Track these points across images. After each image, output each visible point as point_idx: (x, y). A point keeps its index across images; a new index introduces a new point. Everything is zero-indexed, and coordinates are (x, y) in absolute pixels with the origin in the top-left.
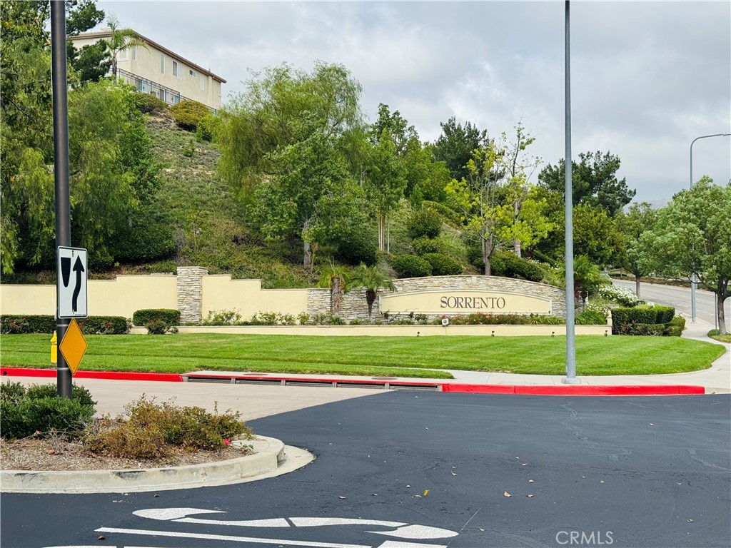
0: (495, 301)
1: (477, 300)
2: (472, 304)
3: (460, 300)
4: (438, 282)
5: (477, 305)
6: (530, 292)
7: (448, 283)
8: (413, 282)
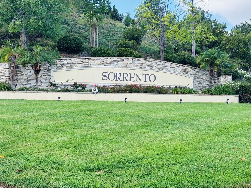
0: (148, 77)
1: (132, 76)
2: (128, 78)
3: (119, 75)
4: (100, 61)
5: (132, 79)
6: (176, 71)
7: (108, 62)
8: (79, 60)
